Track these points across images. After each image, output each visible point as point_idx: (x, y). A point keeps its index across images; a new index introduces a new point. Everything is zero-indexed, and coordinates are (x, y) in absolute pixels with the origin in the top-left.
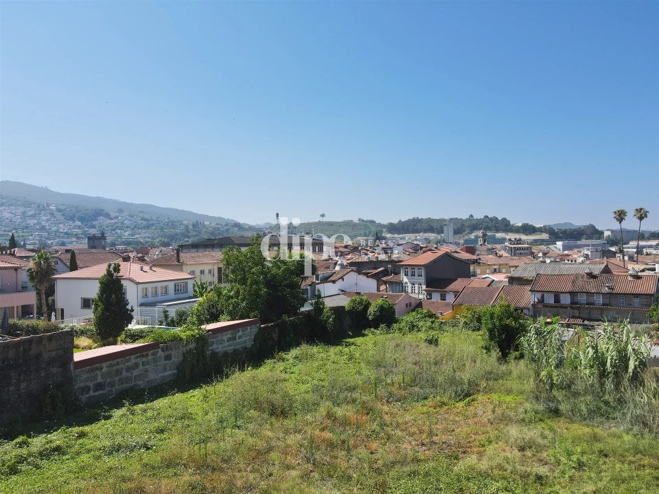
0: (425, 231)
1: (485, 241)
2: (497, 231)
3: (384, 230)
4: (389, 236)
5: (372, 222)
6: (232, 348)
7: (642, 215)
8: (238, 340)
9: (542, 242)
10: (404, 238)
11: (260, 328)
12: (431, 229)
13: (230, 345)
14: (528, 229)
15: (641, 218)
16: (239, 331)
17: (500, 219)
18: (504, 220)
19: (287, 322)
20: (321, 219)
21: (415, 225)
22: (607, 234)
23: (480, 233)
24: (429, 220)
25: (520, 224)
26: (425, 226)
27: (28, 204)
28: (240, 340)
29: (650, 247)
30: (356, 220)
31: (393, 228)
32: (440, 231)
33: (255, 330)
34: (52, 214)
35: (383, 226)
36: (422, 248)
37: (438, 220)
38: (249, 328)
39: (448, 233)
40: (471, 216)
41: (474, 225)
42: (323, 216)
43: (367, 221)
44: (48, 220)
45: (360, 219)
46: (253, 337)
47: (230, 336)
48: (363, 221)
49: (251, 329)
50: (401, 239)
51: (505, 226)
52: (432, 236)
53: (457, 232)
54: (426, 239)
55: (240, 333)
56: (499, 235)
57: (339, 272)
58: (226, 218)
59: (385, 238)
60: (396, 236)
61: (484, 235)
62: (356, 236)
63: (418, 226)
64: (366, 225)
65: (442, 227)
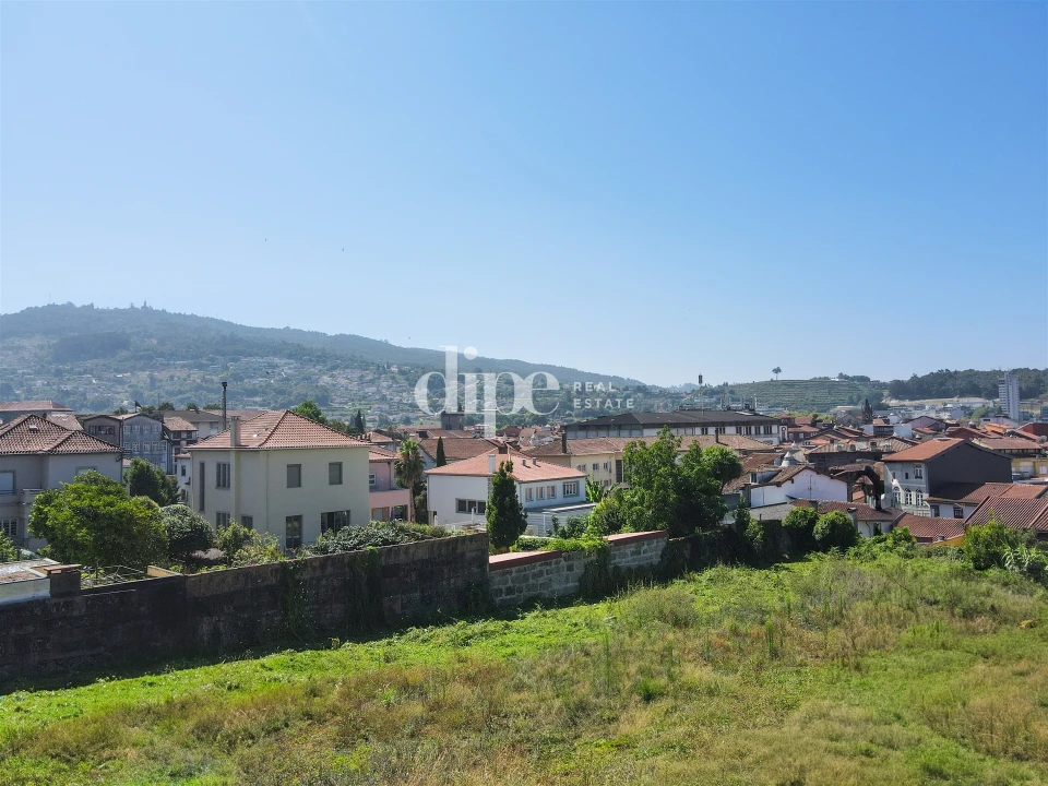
0: (963, 394)
3: (886, 393)
4: (893, 402)
5: (864, 379)
10: (922, 407)
12: (974, 391)
20: (774, 377)
21: (942, 384)
24: (971, 374)
26: (962, 384)
27: (365, 365)
30: (834, 377)
31: (900, 389)
32: (992, 393)
34: (393, 378)
35: (883, 386)
36: (948, 425)
37: (987, 374)
39: (1009, 396)
42: (777, 371)
43: (854, 378)
44: (390, 387)
45: (841, 374)
48: (847, 377)
50: (916, 408)
52: (976, 402)
53: (1027, 394)
54: (963, 408)
57: (786, 469)
58: (625, 378)
59: (886, 408)
60: (907, 402)
62: (835, 404)
63: (950, 385)
64: (853, 385)
65: (996, 387)
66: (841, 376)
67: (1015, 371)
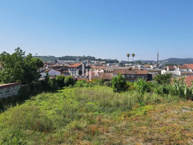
0: (70, 60)
1: (89, 63)
2: (92, 60)
3: (57, 59)
4: (59, 61)
5: (54, 57)
6: (8, 96)
7: (133, 55)
8: (10, 92)
9: (104, 63)
10: (64, 62)
11: (21, 87)
12: (72, 59)
13: (6, 95)
14: (100, 60)
15: (133, 56)
16: (11, 88)
17: (92, 57)
18: (94, 57)
19: (34, 84)
20: (36, 55)
21: (67, 58)
22: (120, 62)
23: (88, 61)
24: (71, 57)
25: (98, 59)
26: (70, 58)
28: (11, 92)
29: (130, 65)
30: (48, 56)
31: (60, 59)
32: (75, 60)
33: (19, 87)
35: (57, 58)
36: (71, 64)
37: (74, 57)
38: (16, 86)
39: (78, 60)
40: (84, 56)
41: (85, 58)
42: (37, 54)
43: (52, 56)
46: (18, 90)
47: (6, 90)
48: (50, 56)
49: (17, 87)
51: (94, 59)
52: (72, 61)
53: (80, 60)
55: (12, 89)
56: (92, 61)
57: (47, 69)
60: (61, 61)
61: (89, 61)
62: (48, 61)
63: (68, 58)
64: (51, 58)
65: (75, 59)
66: (49, 56)
67: (78, 57)
